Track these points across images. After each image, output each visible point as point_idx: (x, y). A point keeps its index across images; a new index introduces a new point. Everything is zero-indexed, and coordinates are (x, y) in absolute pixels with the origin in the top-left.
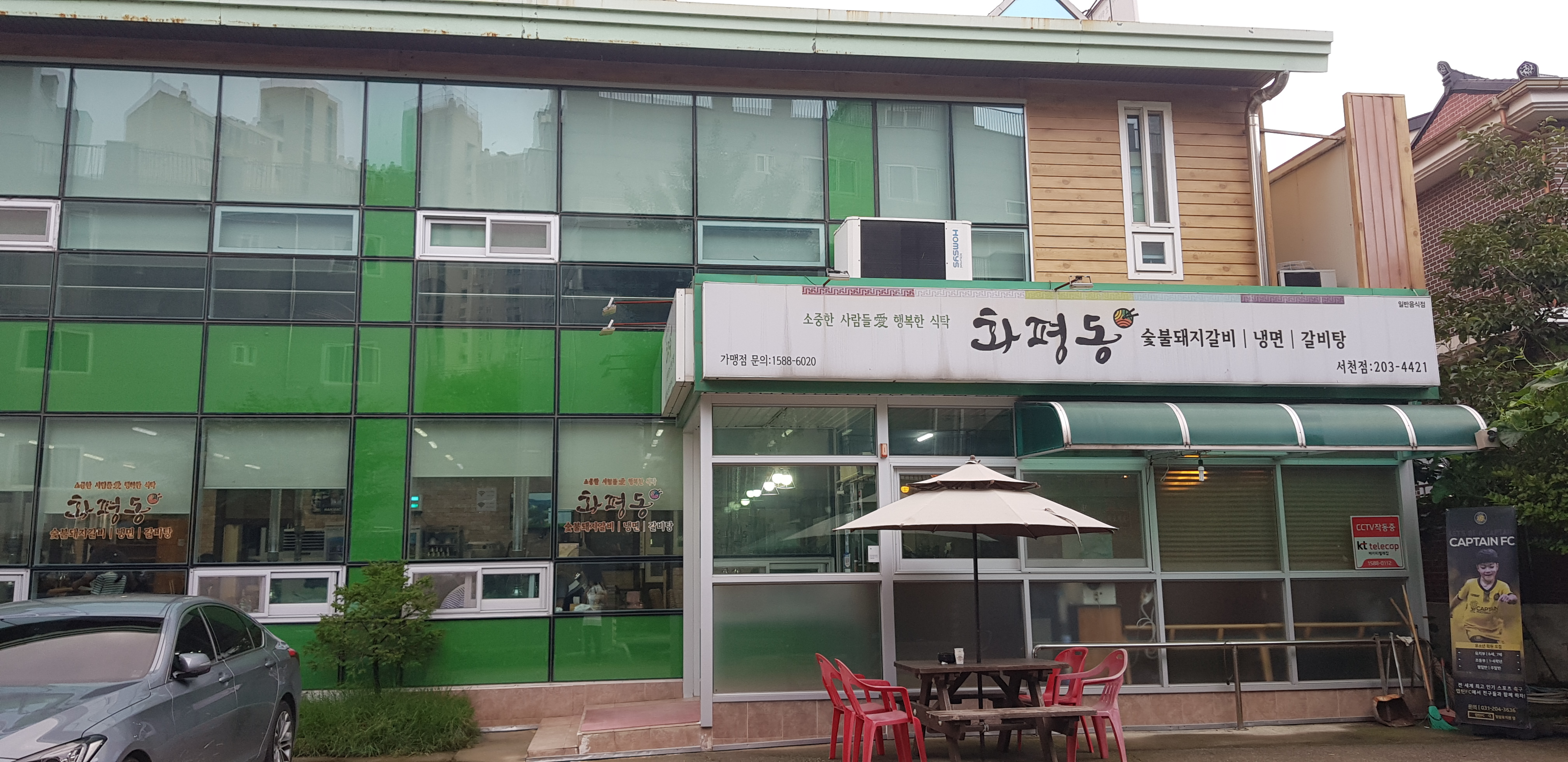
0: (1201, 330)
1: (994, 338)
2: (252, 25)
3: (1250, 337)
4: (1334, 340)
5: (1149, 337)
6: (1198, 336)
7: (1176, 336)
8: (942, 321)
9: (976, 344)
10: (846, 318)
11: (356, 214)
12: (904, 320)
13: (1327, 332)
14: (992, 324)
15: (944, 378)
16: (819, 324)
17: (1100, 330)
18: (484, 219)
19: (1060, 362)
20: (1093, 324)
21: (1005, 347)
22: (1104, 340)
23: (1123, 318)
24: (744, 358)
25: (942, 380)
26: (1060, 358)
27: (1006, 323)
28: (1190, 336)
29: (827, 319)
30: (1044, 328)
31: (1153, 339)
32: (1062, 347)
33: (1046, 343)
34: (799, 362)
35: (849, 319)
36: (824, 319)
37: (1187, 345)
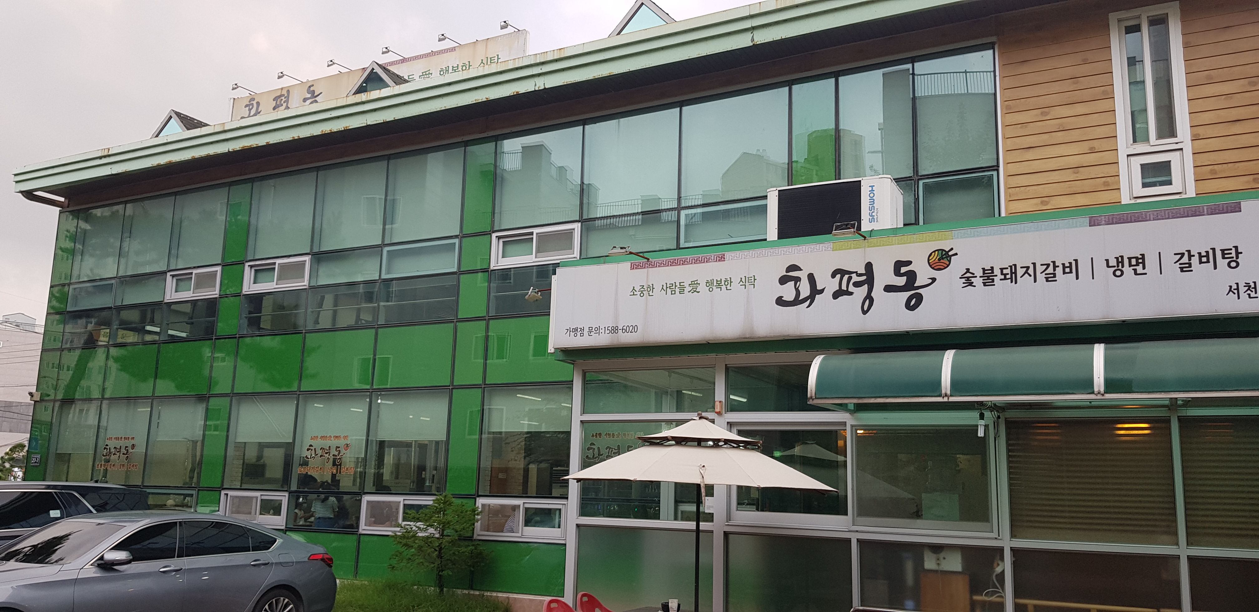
0: (1034, 264)
1: (798, 293)
2: (382, 121)
3: (1100, 265)
4: (1224, 258)
5: (968, 278)
6: (1031, 271)
7: (1002, 274)
8: (749, 281)
9: (780, 302)
10: (665, 288)
11: (456, 241)
12: (715, 284)
13: (1214, 250)
14: (797, 280)
15: (747, 336)
16: (642, 295)
17: (912, 276)
18: (532, 233)
19: (865, 312)
20: (903, 270)
21: (809, 301)
22: (915, 285)
23: (939, 260)
24: (582, 330)
25: (746, 338)
26: (865, 308)
27: (811, 277)
28: (1020, 272)
29: (649, 290)
30: (850, 279)
31: (973, 280)
32: (869, 298)
33: (851, 294)
34: (624, 330)
35: (667, 288)
36: (647, 290)
37: (1016, 283)
